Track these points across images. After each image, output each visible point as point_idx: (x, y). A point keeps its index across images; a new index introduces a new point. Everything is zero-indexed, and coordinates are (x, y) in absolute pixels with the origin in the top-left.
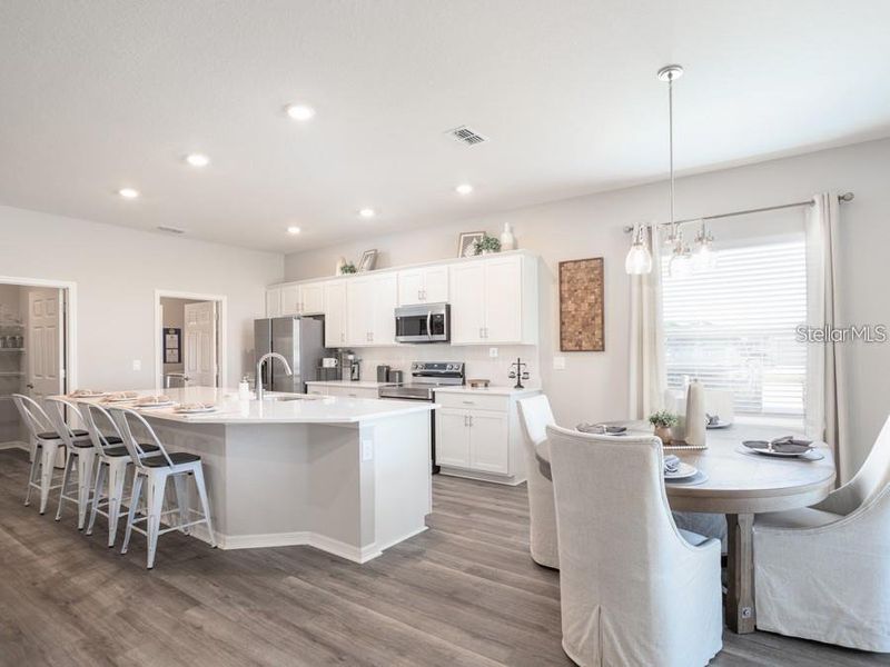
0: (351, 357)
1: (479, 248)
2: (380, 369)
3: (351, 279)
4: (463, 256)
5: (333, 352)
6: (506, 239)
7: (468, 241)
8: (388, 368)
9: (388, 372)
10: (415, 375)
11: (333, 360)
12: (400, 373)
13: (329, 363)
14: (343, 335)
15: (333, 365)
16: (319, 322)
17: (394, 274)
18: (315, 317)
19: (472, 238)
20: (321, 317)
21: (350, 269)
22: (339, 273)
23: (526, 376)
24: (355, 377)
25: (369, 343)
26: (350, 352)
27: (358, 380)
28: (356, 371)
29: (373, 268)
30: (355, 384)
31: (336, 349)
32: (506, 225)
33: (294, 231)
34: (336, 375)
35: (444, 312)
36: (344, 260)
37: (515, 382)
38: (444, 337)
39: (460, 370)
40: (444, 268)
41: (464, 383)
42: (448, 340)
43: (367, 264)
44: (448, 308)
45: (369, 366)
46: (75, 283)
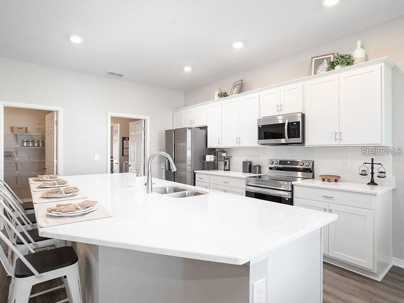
0: (224, 155)
1: (332, 66)
2: (245, 163)
3: (225, 100)
4: (315, 73)
5: (213, 151)
6: (358, 54)
7: (319, 63)
8: (250, 163)
9: (250, 166)
10: (271, 168)
11: (213, 156)
12: (260, 167)
13: (210, 158)
14: (219, 139)
15: (212, 160)
16: (204, 131)
17: (256, 94)
18: (201, 128)
19: (323, 60)
20: (205, 128)
21: (224, 95)
22: (216, 97)
23: (382, 175)
24: (227, 168)
25: (238, 145)
26: (224, 152)
27: (229, 170)
28: (228, 164)
29: (240, 91)
30: (227, 173)
31: (214, 149)
32: (359, 43)
33: (188, 69)
34: (214, 166)
35: (300, 120)
36: (220, 89)
37: (368, 179)
38: (299, 140)
39: (310, 167)
40: (300, 85)
41: (313, 177)
42: (303, 143)
43: (236, 90)
44: (303, 116)
45: (237, 161)
46: (62, 108)
